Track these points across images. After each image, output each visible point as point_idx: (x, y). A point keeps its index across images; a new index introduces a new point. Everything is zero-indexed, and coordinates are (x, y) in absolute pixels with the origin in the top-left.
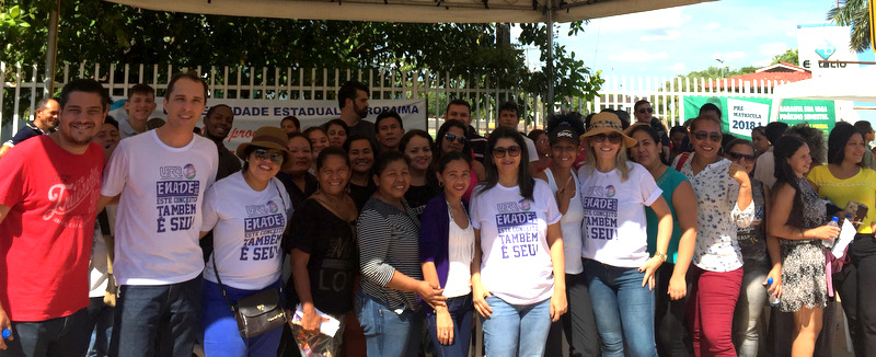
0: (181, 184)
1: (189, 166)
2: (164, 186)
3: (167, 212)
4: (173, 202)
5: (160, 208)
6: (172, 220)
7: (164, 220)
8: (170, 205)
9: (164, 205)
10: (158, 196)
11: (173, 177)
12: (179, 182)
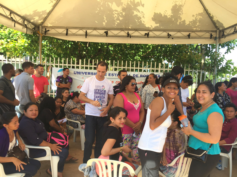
0: (101, 91)
1: (103, 86)
2: (96, 90)
3: (96, 97)
4: (98, 95)
5: (95, 96)
6: (98, 100)
7: (95, 99)
8: (97, 96)
9: (96, 95)
10: (95, 93)
11: (99, 88)
12: (100, 90)
